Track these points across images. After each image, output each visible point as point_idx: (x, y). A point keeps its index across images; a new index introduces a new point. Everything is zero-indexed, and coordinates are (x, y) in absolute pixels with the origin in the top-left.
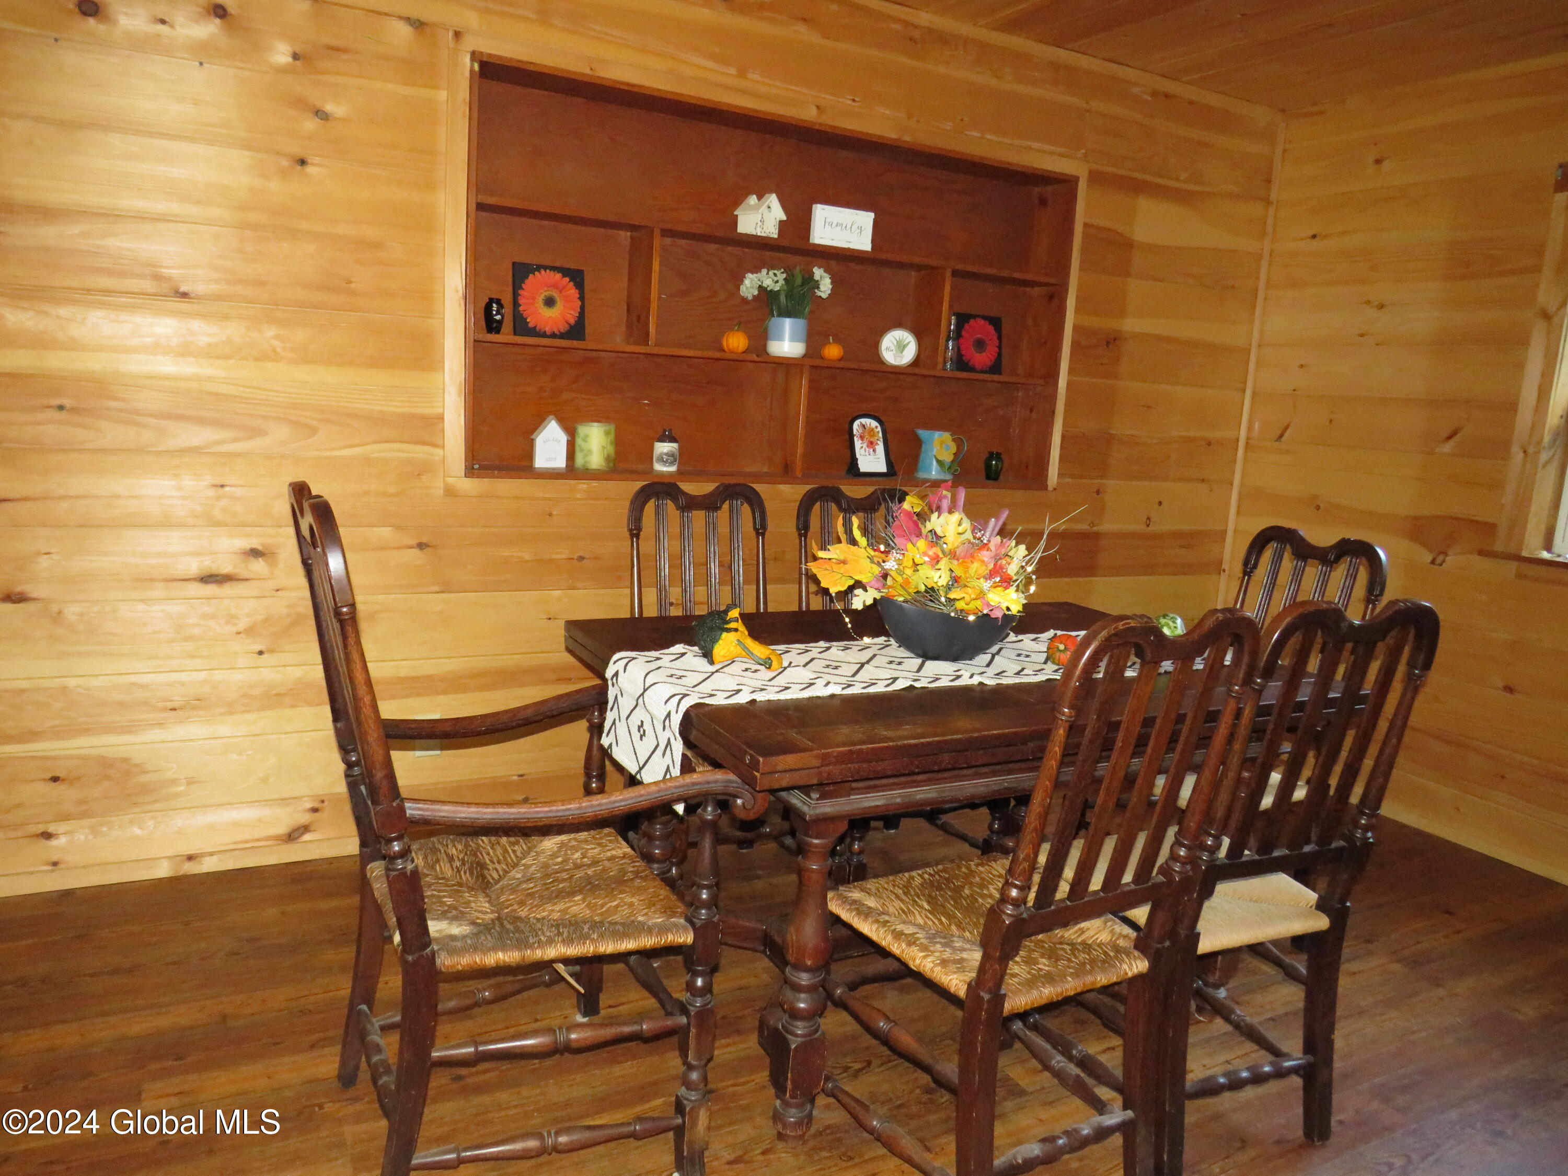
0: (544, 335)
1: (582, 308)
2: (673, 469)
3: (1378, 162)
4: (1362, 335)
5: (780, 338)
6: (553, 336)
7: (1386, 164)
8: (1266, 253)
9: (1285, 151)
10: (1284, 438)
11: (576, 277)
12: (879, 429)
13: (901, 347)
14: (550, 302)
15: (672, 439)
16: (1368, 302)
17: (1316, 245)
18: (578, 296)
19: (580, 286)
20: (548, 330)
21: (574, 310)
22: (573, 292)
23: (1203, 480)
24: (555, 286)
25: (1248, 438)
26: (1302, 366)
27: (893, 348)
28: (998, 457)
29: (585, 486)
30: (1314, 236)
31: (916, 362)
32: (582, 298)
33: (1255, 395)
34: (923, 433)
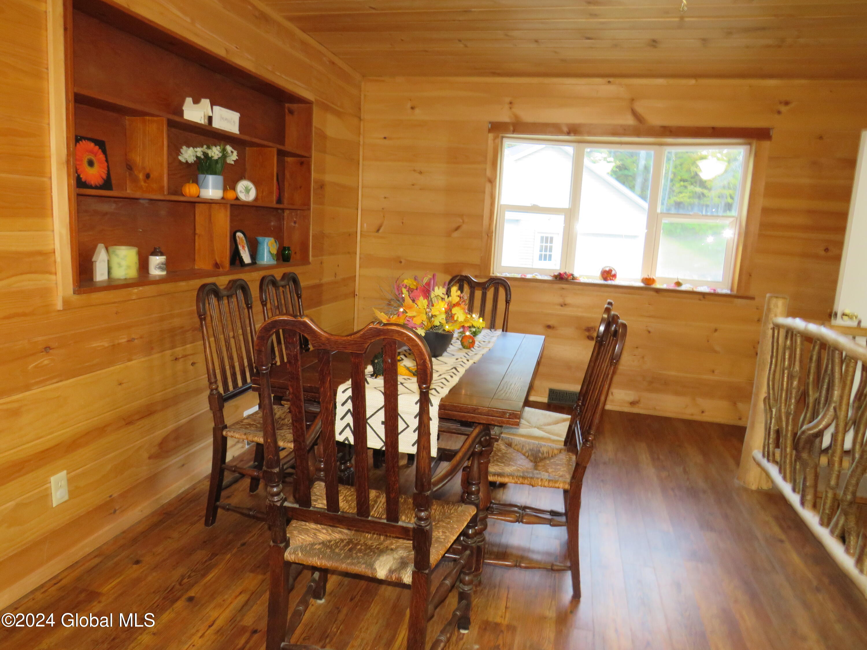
0: (91, 187)
1: (108, 167)
2: (164, 273)
3: (412, 108)
4: (413, 185)
5: (207, 187)
6: (96, 188)
7: (417, 111)
8: (361, 143)
9: (365, 95)
10: (381, 231)
11: (101, 144)
12: (244, 238)
13: (248, 191)
14: (91, 163)
15: (162, 254)
16: (414, 171)
17: (386, 142)
18: (104, 159)
19: (104, 152)
20: (93, 183)
21: (104, 169)
22: (102, 156)
23: (349, 253)
24: (91, 152)
25: (361, 231)
26: (385, 198)
27: (243, 191)
28: (289, 249)
29: (136, 290)
30: (385, 138)
31: (256, 199)
32: (107, 161)
33: (362, 210)
34: (260, 239)
